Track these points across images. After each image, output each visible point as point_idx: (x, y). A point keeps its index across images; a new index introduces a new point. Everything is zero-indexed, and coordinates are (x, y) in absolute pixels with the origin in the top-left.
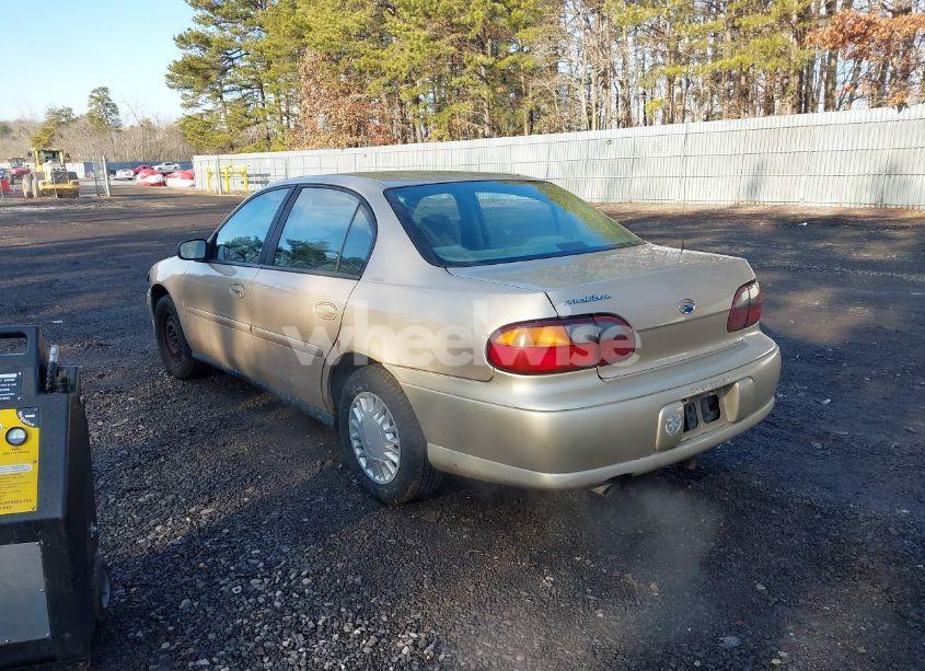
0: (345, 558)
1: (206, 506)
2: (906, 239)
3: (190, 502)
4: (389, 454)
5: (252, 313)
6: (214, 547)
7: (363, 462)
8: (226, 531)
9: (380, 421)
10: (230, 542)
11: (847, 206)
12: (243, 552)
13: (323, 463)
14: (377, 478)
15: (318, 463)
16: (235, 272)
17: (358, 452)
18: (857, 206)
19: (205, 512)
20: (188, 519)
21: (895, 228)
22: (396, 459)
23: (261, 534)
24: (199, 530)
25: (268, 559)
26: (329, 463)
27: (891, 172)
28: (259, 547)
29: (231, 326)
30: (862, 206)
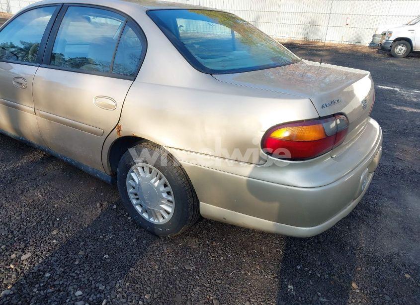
0: (148, 289)
1: (23, 251)
2: (326, 56)
3: (10, 248)
4: (163, 206)
5: (35, 100)
6: (42, 293)
7: (139, 209)
8: (48, 275)
9: (156, 184)
10: (54, 286)
11: (295, 39)
12: (68, 294)
13: (101, 205)
14: (152, 220)
15: (98, 205)
16: (12, 68)
17: (134, 202)
18: (297, 39)
19: (24, 257)
20: (12, 266)
21: (320, 50)
22: (170, 210)
23: (78, 275)
24: (25, 277)
25: (91, 299)
26: (105, 204)
27: (312, 24)
28: (81, 288)
29: (17, 108)
30: (299, 39)
